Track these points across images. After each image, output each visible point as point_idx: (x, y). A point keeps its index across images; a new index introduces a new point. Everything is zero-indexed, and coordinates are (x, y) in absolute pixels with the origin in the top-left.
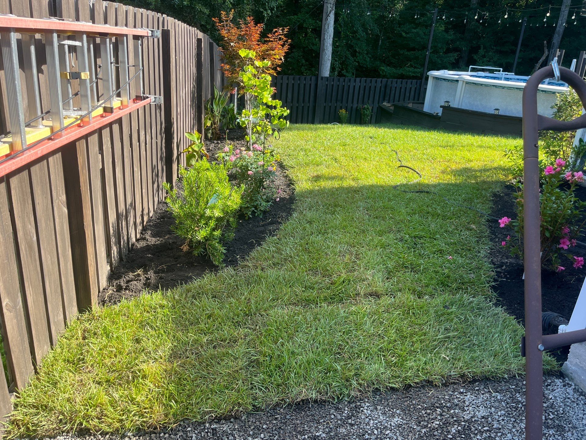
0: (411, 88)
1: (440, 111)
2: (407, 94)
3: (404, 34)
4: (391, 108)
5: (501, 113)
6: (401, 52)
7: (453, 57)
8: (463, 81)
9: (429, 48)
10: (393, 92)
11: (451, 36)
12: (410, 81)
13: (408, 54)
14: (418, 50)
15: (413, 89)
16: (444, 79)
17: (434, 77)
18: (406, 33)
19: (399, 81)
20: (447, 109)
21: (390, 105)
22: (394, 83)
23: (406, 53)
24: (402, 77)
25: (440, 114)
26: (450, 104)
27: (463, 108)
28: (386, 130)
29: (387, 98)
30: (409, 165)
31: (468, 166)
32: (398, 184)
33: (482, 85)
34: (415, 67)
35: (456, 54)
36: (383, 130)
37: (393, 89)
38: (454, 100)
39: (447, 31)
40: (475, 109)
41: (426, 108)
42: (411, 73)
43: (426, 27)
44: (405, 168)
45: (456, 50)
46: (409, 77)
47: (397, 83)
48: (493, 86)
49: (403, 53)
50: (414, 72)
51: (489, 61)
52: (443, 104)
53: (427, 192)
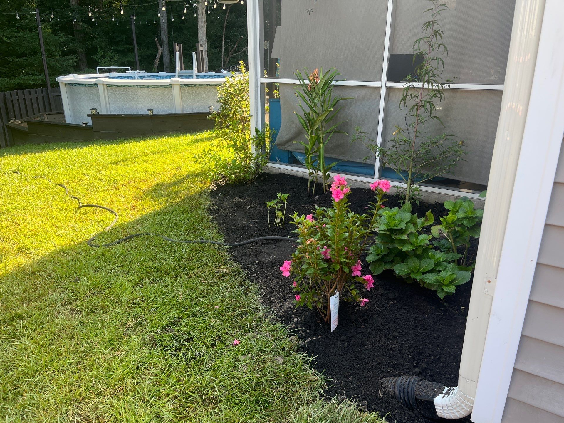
0: (37, 98)
1: (89, 121)
2: (35, 106)
3: (6, 39)
4: (22, 125)
5: (155, 112)
6: (10, 59)
7: (71, 60)
8: (103, 84)
9: (43, 52)
10: (16, 106)
11: (61, 37)
12: (33, 91)
13: (19, 61)
14: (31, 55)
15: (40, 99)
16: (79, 84)
17: (65, 84)
18: (9, 38)
19: (20, 92)
20: (96, 117)
21: (19, 122)
22: (14, 96)
23: (17, 60)
24: (20, 87)
25: (90, 124)
26: (98, 111)
27: (113, 113)
28: (31, 155)
29: (11, 114)
30: (92, 201)
31: (158, 181)
32: (93, 235)
33: (125, 86)
34: (33, 75)
35: (74, 56)
36: (27, 156)
37: (15, 102)
38: (100, 106)
39: (54, 32)
40: (126, 112)
41: (69, 119)
42: (30, 82)
43: (31, 30)
44: (89, 207)
45: (72, 52)
46: (29, 87)
47: (17, 95)
48: (137, 86)
49: (13, 60)
50: (33, 80)
51: (111, 61)
52: (90, 112)
53: (138, 236)
